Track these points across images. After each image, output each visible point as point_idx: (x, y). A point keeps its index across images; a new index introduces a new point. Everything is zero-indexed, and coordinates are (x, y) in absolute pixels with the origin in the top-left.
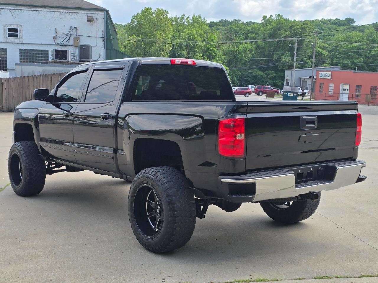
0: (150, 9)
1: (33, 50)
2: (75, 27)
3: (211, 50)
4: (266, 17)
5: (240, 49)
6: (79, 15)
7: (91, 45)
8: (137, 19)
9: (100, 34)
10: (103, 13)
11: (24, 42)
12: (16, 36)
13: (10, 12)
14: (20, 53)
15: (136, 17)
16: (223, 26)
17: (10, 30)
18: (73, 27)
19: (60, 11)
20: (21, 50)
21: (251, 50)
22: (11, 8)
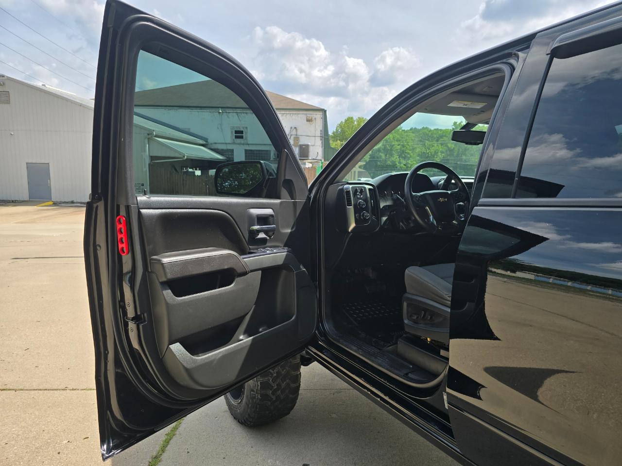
0: (352, 118)
1: (257, 150)
2: (295, 128)
3: (406, 153)
4: (456, 123)
5: (432, 151)
6: (299, 115)
7: (310, 144)
8: (341, 127)
9: (318, 133)
10: (321, 113)
11: (249, 143)
12: (242, 137)
13: (237, 116)
14: (246, 153)
15: (340, 125)
16: (413, 133)
17: (236, 132)
18: (293, 127)
19: (282, 112)
20: (246, 151)
21: (442, 152)
22: (238, 112)
